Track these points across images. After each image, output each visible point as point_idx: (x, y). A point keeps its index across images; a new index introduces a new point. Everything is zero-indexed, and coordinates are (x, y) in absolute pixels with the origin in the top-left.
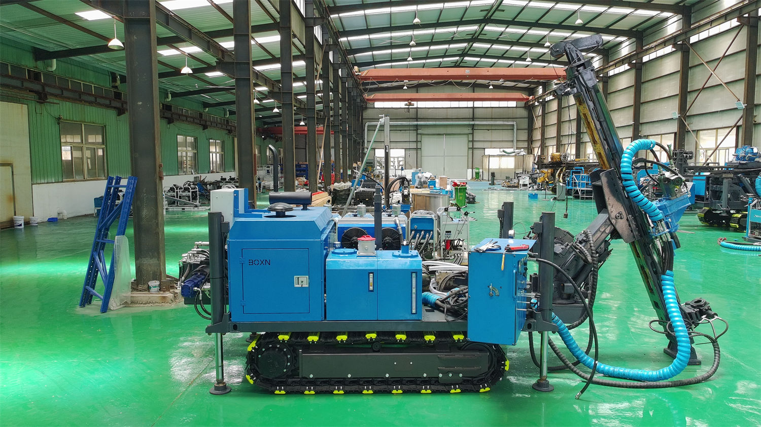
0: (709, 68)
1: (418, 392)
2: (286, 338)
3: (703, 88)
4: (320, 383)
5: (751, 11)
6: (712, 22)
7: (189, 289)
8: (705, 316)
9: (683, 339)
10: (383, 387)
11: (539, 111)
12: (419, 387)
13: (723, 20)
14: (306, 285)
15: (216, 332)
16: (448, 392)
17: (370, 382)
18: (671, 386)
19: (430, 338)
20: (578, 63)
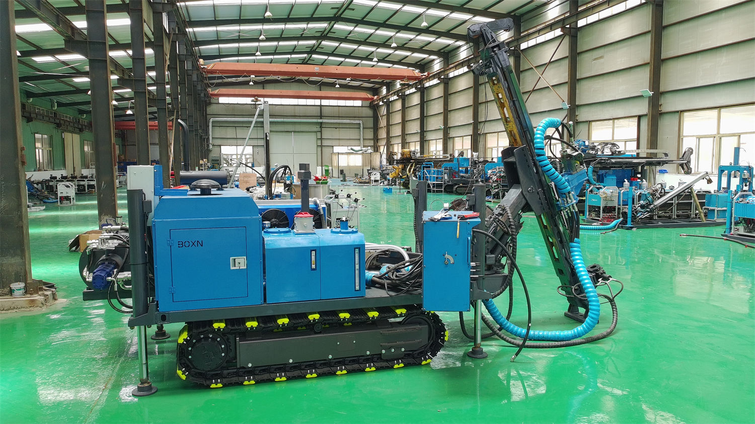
0: (538, 72)
1: (362, 371)
2: (222, 325)
3: (533, 90)
4: (260, 372)
5: (572, 23)
6: (539, 31)
7: (103, 279)
8: (601, 279)
9: (594, 299)
10: (326, 369)
11: (383, 111)
12: (362, 366)
13: (549, 29)
14: (243, 267)
15: (139, 325)
16: (392, 368)
17: (312, 366)
18: (585, 343)
19: (374, 314)
20: (493, 45)
